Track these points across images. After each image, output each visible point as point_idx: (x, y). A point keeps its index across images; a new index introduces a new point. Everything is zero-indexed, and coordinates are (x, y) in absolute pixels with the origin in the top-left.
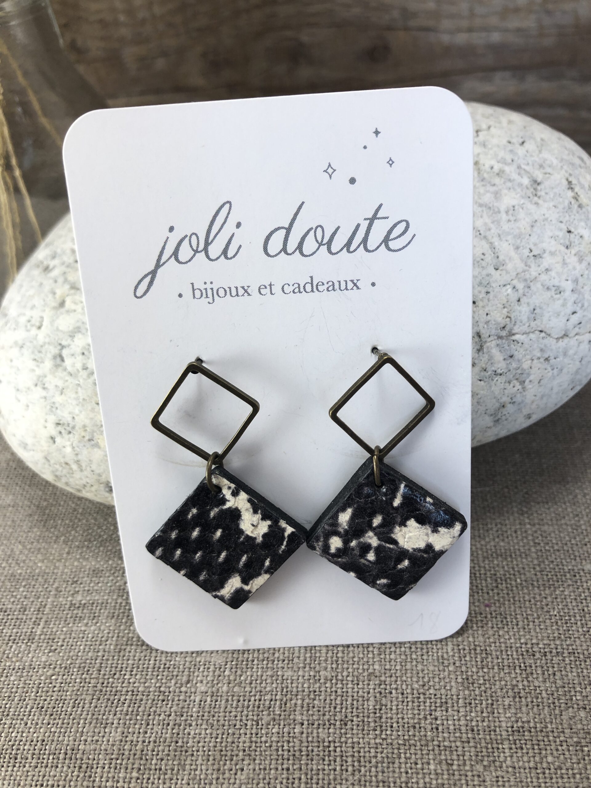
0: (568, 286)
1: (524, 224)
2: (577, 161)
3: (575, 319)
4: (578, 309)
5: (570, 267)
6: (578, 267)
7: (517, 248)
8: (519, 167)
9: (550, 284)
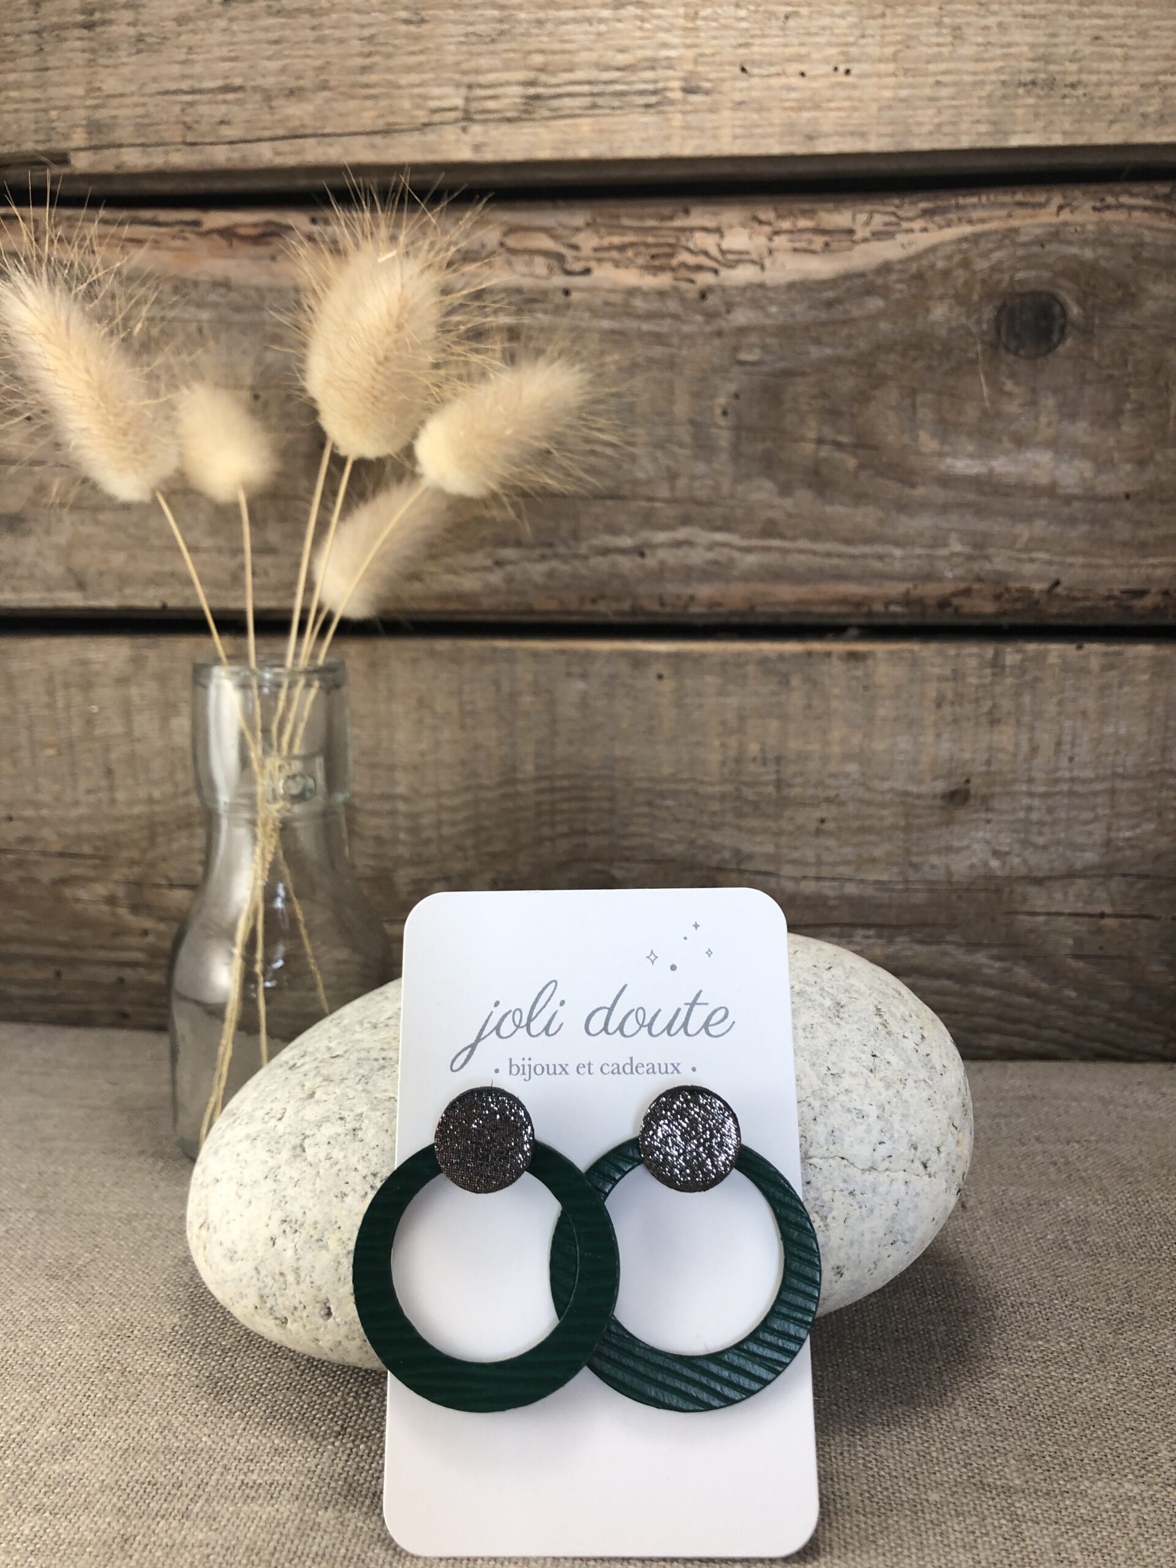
0: (873, 1112)
1: (822, 1040)
2: (891, 992)
3: (882, 1151)
4: (885, 1139)
5: (875, 1091)
6: (884, 1093)
7: (813, 1065)
8: (822, 989)
9: (851, 1106)
